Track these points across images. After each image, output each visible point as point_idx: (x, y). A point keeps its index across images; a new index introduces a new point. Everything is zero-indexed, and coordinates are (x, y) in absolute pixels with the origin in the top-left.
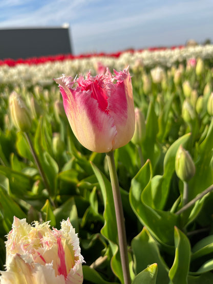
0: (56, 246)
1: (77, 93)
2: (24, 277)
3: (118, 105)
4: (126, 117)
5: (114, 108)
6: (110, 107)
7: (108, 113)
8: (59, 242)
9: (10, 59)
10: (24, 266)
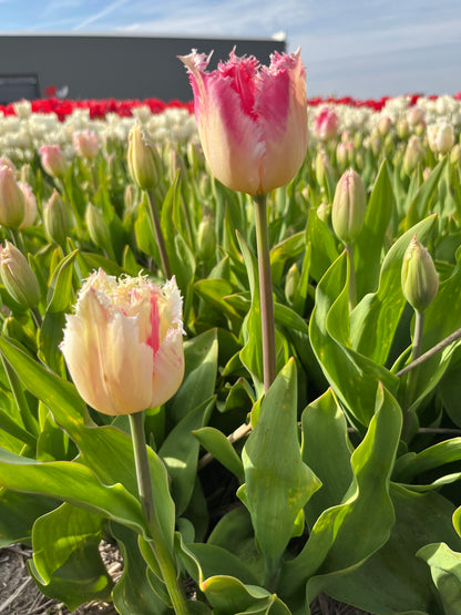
0: (148, 305)
1: (210, 79)
2: (96, 327)
3: (272, 107)
4: (284, 128)
5: (266, 112)
6: (259, 108)
7: (255, 120)
8: (154, 302)
9: (156, 100)
10: (97, 309)
